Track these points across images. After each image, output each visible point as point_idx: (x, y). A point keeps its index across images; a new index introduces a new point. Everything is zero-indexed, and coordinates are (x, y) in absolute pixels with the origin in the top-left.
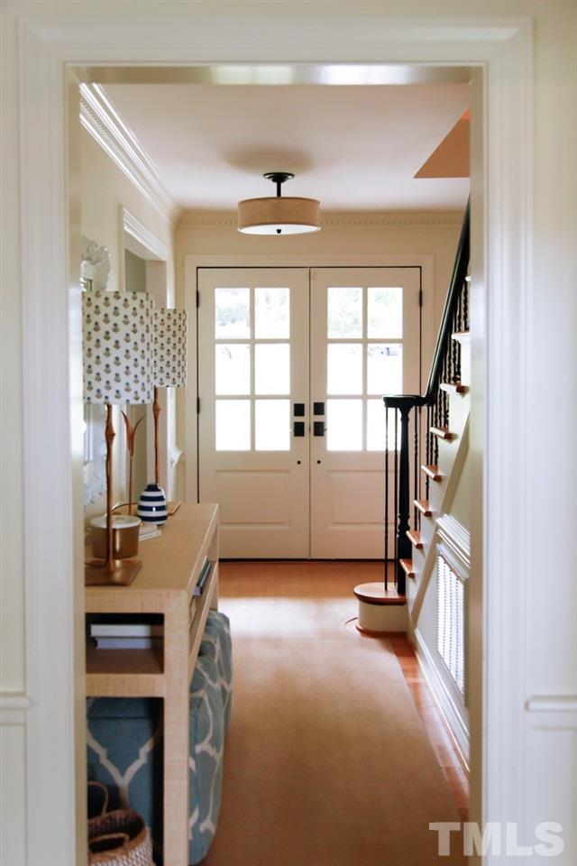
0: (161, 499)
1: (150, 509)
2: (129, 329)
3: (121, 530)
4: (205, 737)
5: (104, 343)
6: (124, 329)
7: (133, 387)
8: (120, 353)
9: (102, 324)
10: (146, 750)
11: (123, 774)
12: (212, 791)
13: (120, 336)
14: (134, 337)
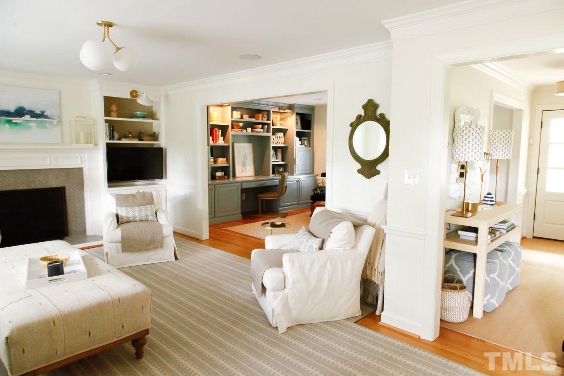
0: (492, 198)
1: (487, 201)
2: (474, 137)
3: (472, 203)
4: (495, 273)
5: (465, 142)
6: (472, 137)
7: (474, 156)
8: (470, 145)
9: (464, 136)
10: (472, 272)
11: (464, 277)
12: (497, 292)
13: (470, 140)
14: (475, 140)
